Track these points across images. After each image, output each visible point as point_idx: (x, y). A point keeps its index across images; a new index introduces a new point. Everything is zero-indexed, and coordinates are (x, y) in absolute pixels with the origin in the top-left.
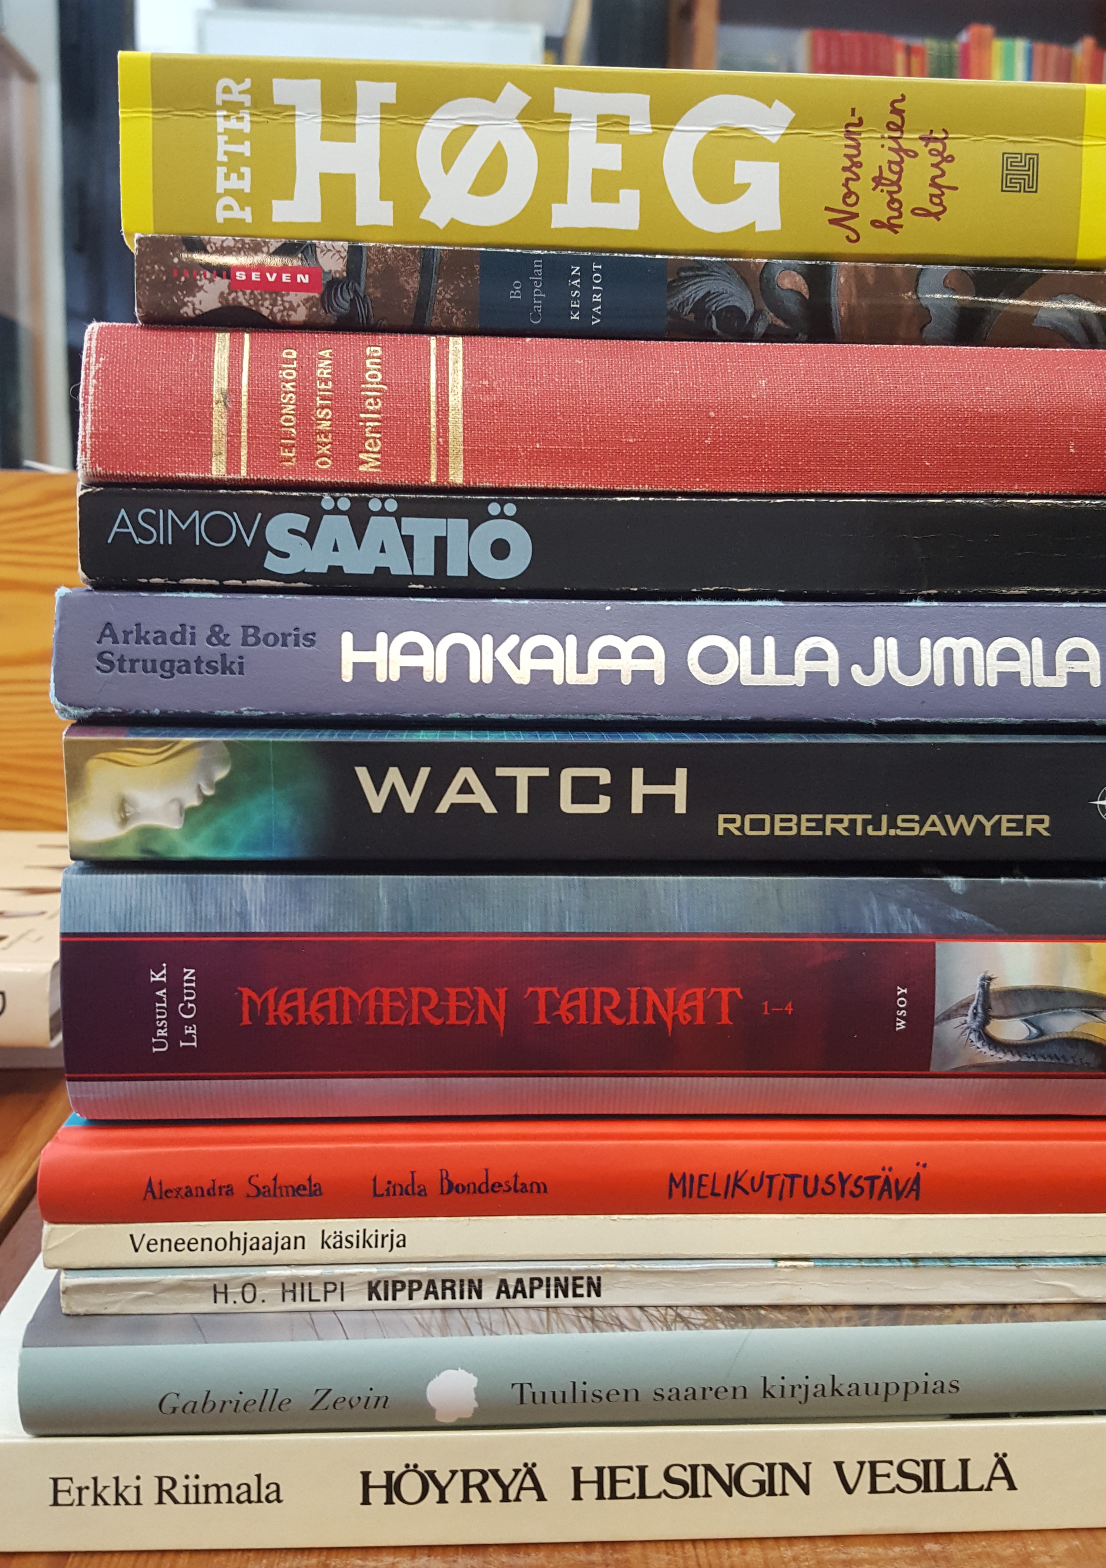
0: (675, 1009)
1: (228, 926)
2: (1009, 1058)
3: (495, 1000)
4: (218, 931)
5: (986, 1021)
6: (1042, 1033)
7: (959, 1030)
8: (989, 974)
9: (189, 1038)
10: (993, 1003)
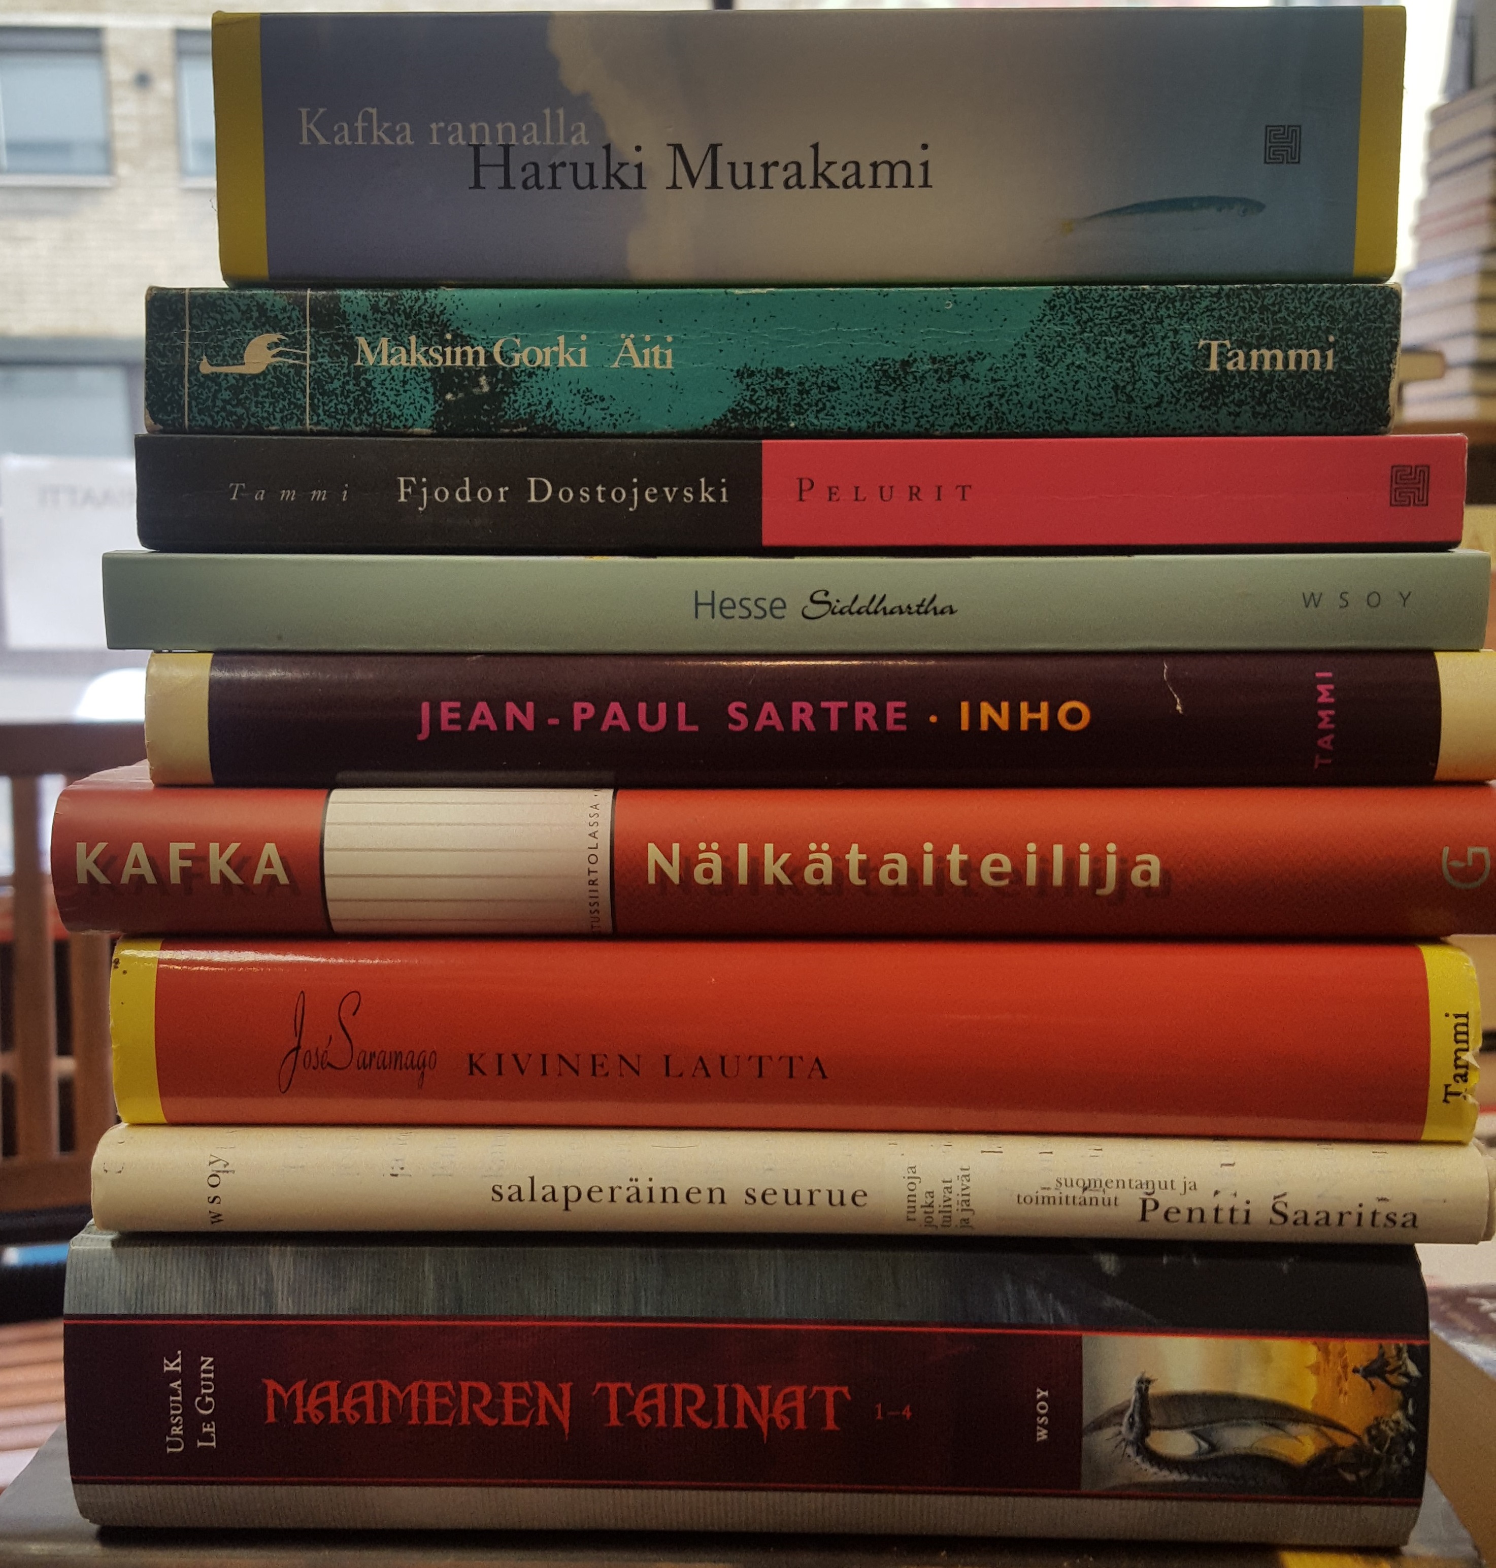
0: (771, 1411)
1: (251, 1308)
2: (1175, 1477)
3: (558, 1396)
4: (240, 1312)
5: (1145, 1431)
6: (1213, 1447)
7: (1113, 1443)
8: (1147, 1376)
9: (207, 1437)
10: (1153, 1411)
